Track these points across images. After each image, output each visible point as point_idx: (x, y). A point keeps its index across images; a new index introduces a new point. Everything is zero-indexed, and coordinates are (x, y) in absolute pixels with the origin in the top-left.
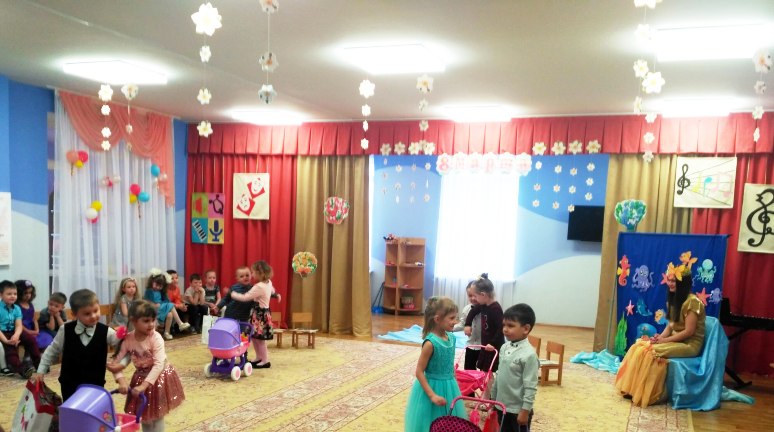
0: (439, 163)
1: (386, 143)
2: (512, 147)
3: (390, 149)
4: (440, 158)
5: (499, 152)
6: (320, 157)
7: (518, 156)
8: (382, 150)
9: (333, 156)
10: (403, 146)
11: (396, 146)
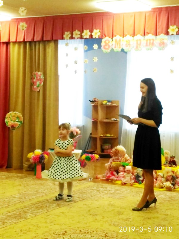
0: (103, 44)
1: (67, 31)
2: (153, 31)
3: (70, 35)
4: (103, 40)
5: (145, 35)
6: (24, 42)
7: (158, 37)
8: (64, 36)
9: (32, 42)
10: (79, 33)
11: (74, 33)
